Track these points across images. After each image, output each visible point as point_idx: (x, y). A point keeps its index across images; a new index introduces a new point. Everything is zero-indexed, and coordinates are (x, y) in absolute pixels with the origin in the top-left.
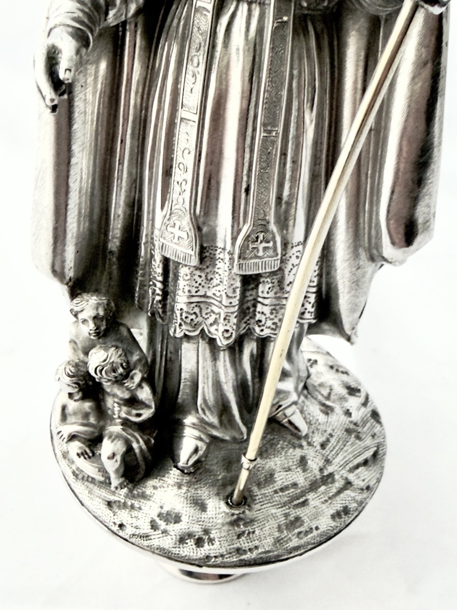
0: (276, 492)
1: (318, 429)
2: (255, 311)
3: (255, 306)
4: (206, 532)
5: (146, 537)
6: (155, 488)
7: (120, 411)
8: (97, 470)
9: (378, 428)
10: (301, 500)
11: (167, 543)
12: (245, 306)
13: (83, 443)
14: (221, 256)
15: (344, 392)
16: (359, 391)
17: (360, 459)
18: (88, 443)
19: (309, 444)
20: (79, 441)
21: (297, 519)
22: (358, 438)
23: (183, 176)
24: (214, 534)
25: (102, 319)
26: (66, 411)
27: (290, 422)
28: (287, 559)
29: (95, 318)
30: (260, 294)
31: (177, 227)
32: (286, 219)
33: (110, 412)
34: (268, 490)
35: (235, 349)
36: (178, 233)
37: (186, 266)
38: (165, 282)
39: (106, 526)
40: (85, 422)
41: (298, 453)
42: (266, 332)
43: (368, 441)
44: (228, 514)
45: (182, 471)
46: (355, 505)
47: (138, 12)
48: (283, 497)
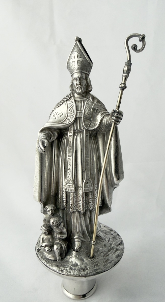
0: (100, 253)
1: (106, 237)
2: (88, 202)
3: (88, 201)
4: (86, 267)
5: (70, 272)
6: (69, 258)
7: (58, 236)
8: (52, 256)
9: (120, 237)
10: (107, 255)
11: (76, 273)
12: (86, 201)
13: (49, 247)
14: (80, 189)
15: (109, 231)
16: (113, 230)
17: (118, 243)
18: (50, 247)
19: (105, 241)
20: (48, 247)
21: (107, 259)
22: (116, 239)
23: (69, 171)
24: (88, 267)
25: (53, 210)
26: (43, 240)
27: (99, 236)
28: (107, 270)
29: (51, 210)
30: (89, 198)
31: (69, 183)
32: (93, 178)
33: (55, 237)
34: (99, 253)
35: (85, 214)
36: (69, 184)
37: (72, 192)
38: (67, 199)
39: (57, 272)
40: (49, 241)
41: (103, 243)
42: (92, 208)
43: (119, 240)
44: (90, 261)
45: (76, 251)
46: (120, 254)
47: (56, 139)
48: (102, 254)
